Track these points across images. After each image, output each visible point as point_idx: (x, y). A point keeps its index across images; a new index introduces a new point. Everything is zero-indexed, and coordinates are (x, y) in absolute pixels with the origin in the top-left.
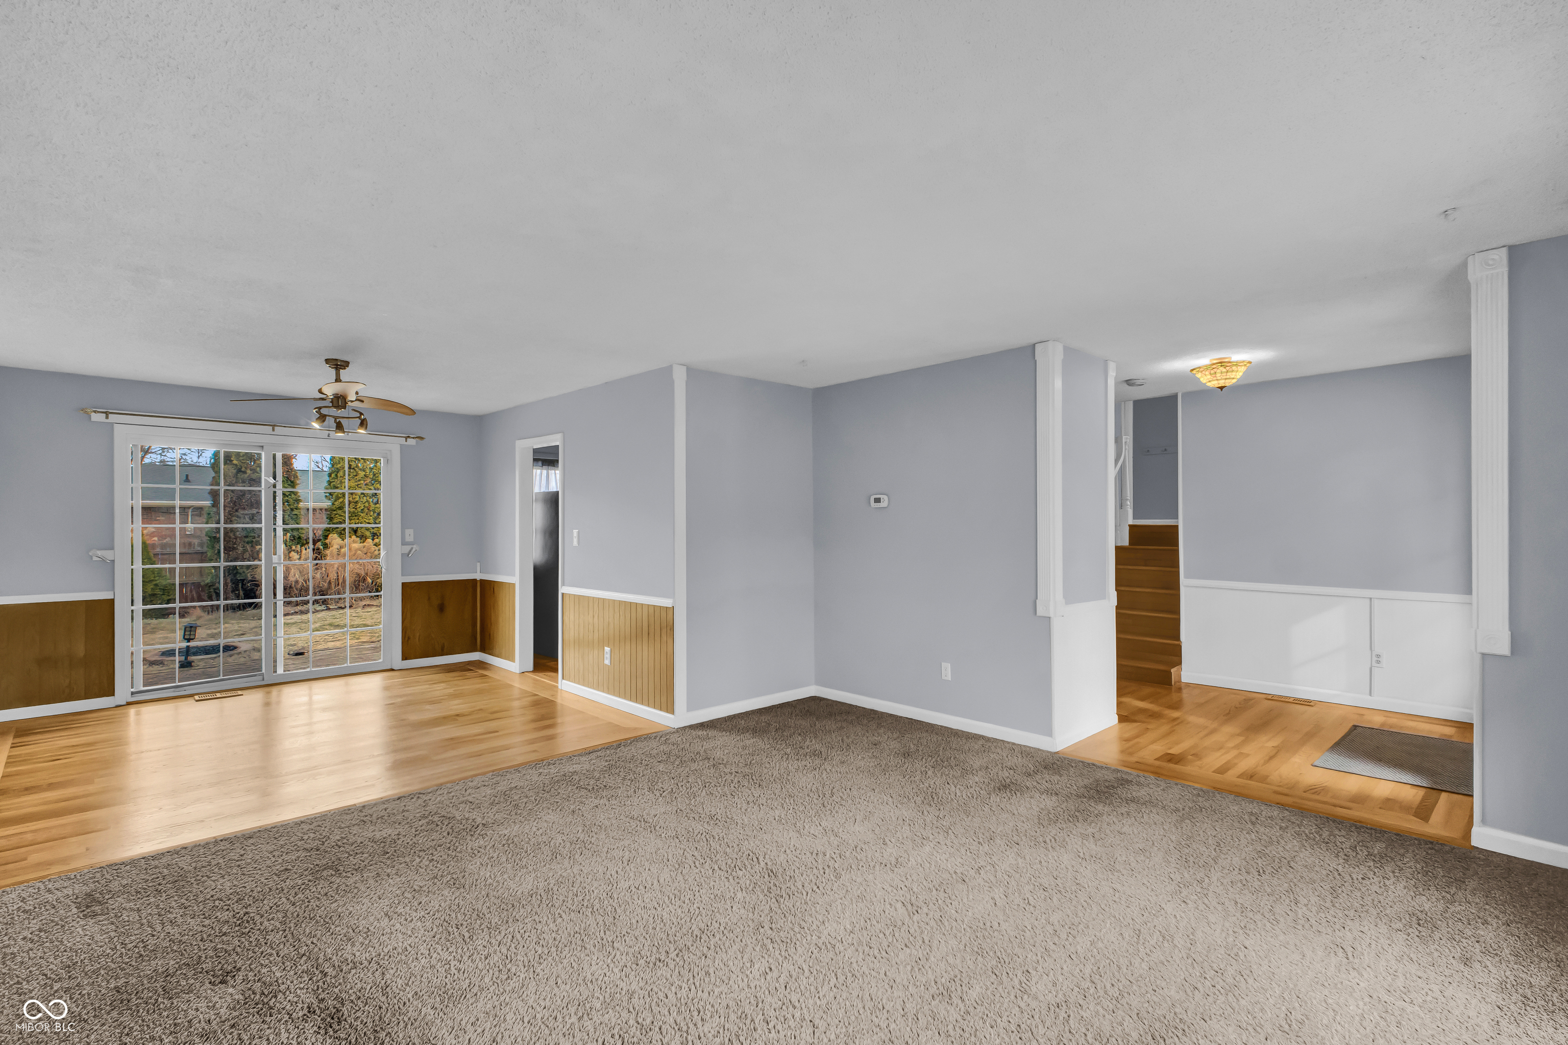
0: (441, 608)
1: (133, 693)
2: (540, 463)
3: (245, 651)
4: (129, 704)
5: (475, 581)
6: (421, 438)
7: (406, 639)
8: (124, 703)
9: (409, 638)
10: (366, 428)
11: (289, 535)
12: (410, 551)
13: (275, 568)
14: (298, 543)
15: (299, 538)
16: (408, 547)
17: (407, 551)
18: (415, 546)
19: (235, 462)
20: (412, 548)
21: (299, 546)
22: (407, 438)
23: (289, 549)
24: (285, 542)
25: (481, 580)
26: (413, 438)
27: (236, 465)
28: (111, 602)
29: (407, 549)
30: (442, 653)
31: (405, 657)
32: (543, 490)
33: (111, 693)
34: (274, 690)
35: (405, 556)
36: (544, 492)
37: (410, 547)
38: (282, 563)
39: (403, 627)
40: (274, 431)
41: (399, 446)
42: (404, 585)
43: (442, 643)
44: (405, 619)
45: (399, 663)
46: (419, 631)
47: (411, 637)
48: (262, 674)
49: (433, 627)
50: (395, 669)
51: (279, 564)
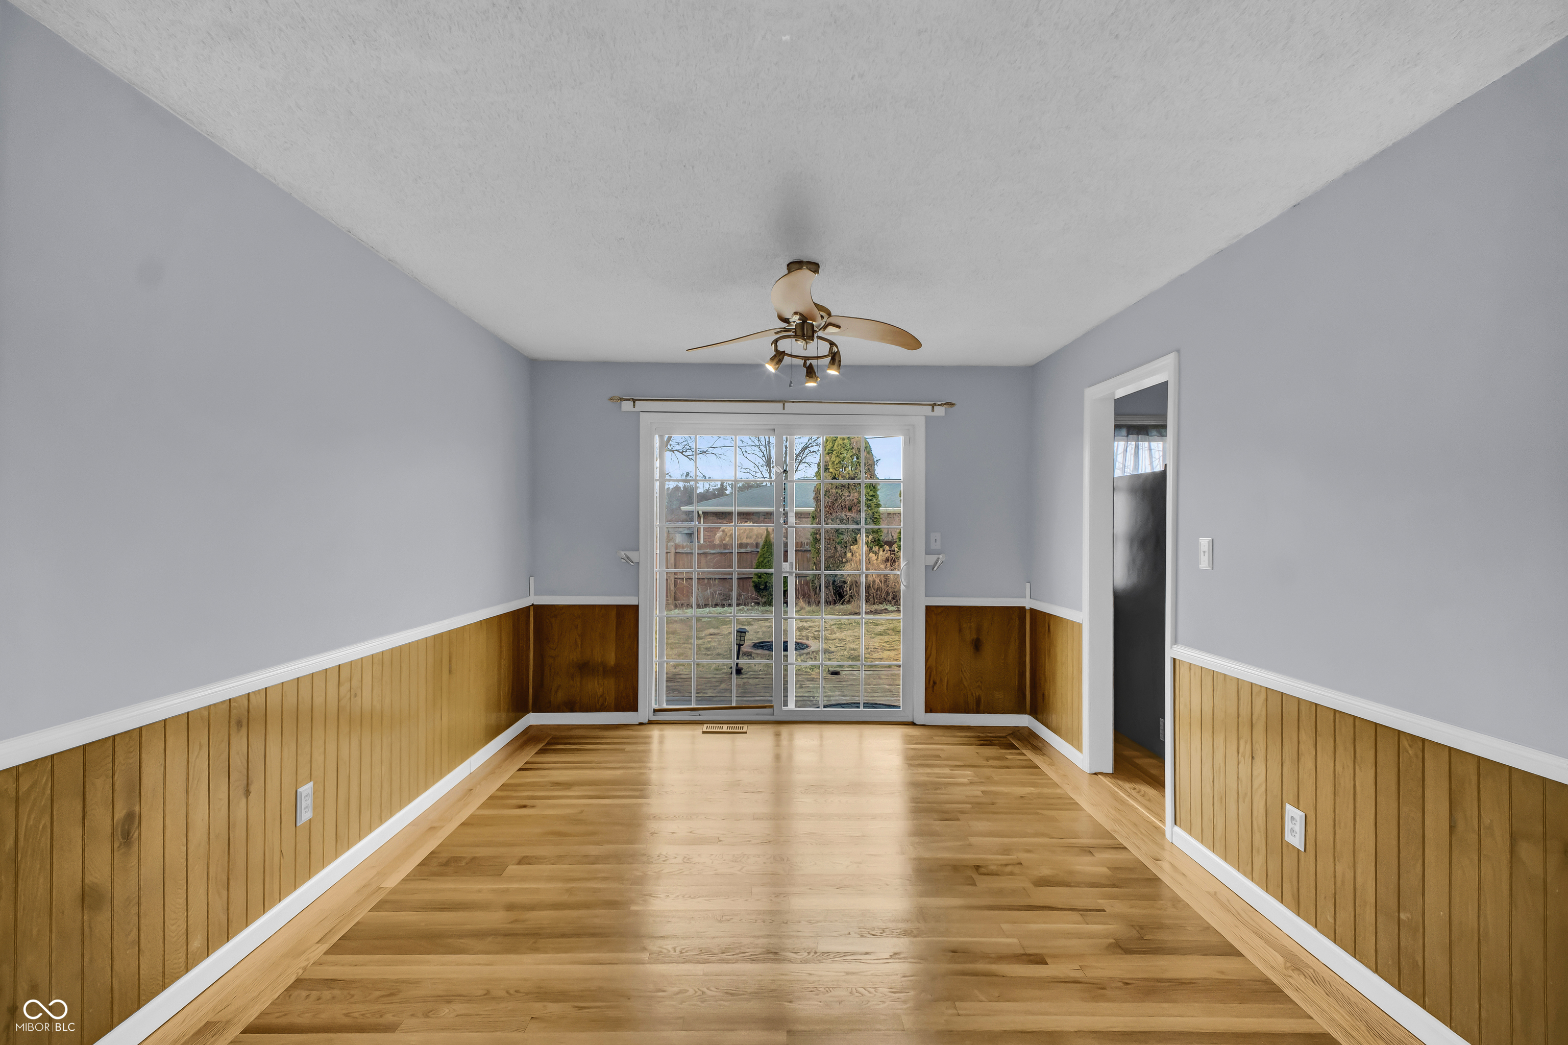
0: (977, 645)
1: (655, 711)
2: (1124, 432)
3: (813, 652)
4: (651, 723)
5: (1022, 609)
6: (951, 404)
7: (931, 682)
8: (646, 721)
9: (935, 683)
10: (839, 365)
11: (871, 537)
12: (936, 563)
13: (786, 578)
14: (878, 545)
15: (879, 540)
16: (934, 557)
17: (932, 563)
18: (941, 556)
19: (831, 470)
20: (939, 558)
21: (877, 547)
22: (933, 405)
23: (870, 550)
24: (867, 543)
25: (1031, 610)
26: (940, 405)
27: (832, 473)
28: (637, 607)
29: (932, 559)
30: (978, 709)
31: (929, 709)
32: (1129, 471)
33: (634, 707)
34: (785, 730)
35: (930, 569)
36: (1132, 476)
37: (935, 557)
38: (793, 573)
39: (927, 666)
40: (784, 409)
41: (923, 419)
42: (929, 609)
43: (977, 695)
44: (930, 655)
45: (921, 716)
46: (947, 674)
47: (938, 681)
48: (772, 707)
49: (965, 671)
50: (917, 724)
51: (791, 573)
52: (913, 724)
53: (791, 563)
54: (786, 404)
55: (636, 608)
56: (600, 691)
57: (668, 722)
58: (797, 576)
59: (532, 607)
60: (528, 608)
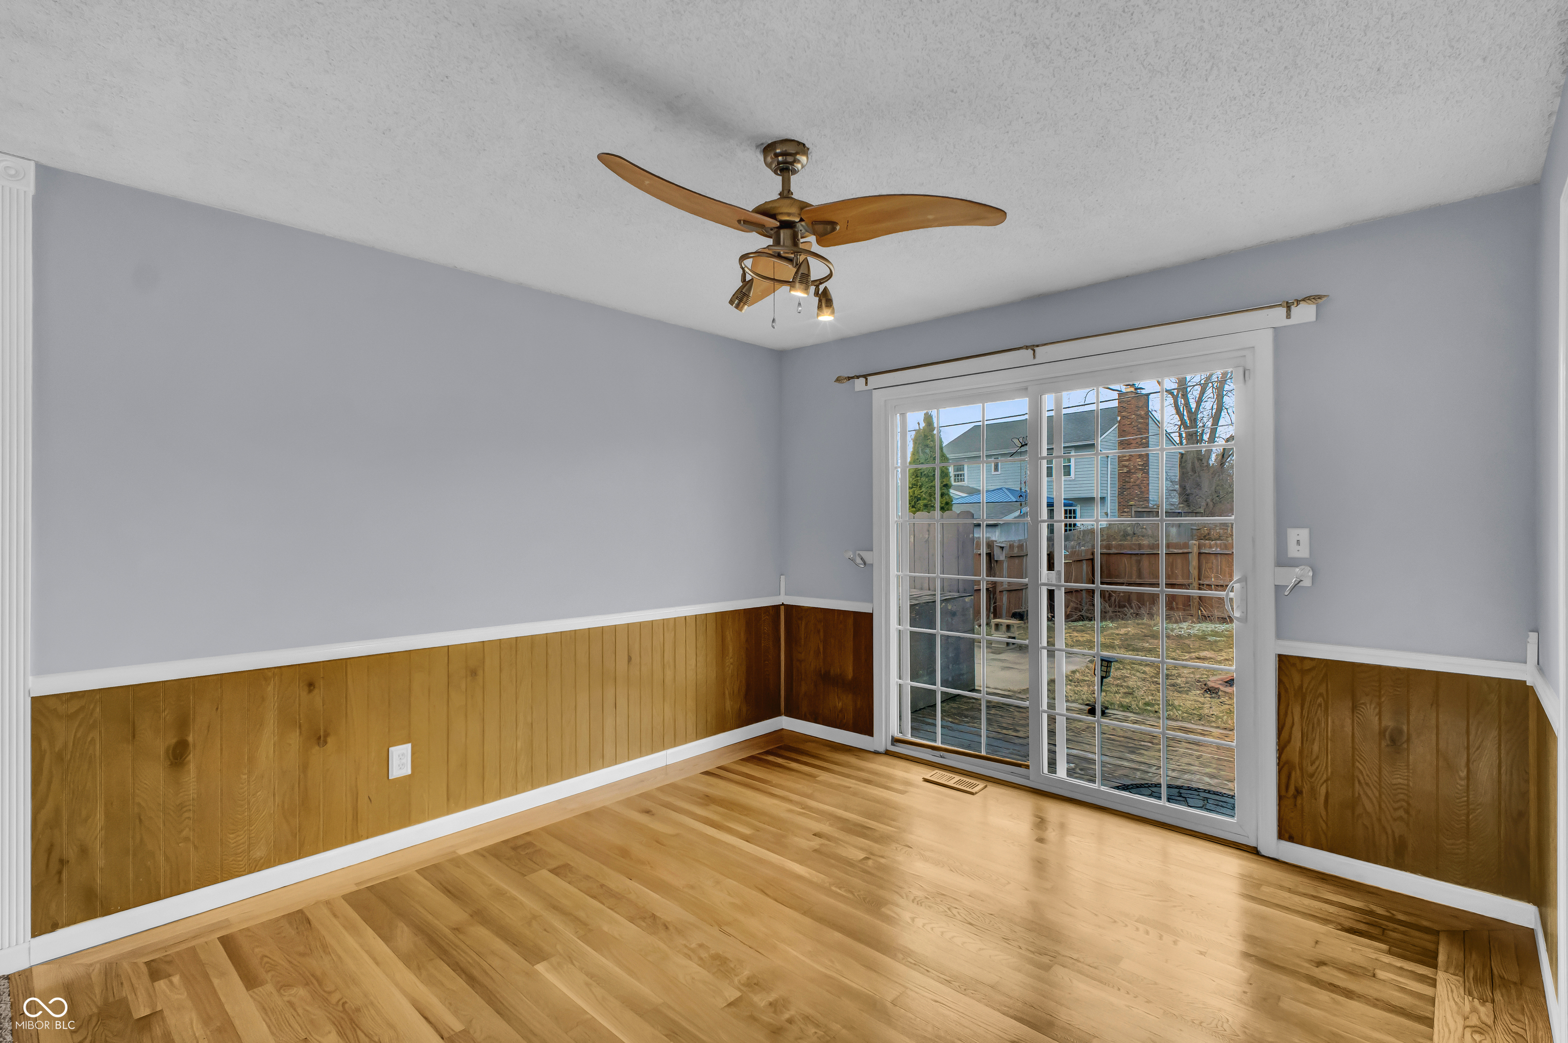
0: (1397, 741)
1: (895, 741)
4: (890, 754)
5: (1517, 685)
7: (1292, 788)
8: (882, 750)
22: (1290, 305)
26: (1302, 302)
29: (1286, 575)
31: (1285, 836)
33: (868, 730)
35: (1282, 591)
38: (1063, 586)
39: (1281, 764)
40: (1034, 357)
41: (1269, 335)
42: (1284, 662)
43: (1397, 836)
44: (1289, 741)
45: (1270, 843)
46: (1326, 781)
47: (1306, 789)
48: (1027, 767)
49: (1367, 784)
50: (1263, 852)
51: (1059, 587)
52: (1254, 851)
53: (1059, 573)
54: (1037, 349)
55: (869, 616)
56: (840, 705)
57: (905, 756)
58: (1068, 592)
59: (783, 606)
60: (776, 608)
